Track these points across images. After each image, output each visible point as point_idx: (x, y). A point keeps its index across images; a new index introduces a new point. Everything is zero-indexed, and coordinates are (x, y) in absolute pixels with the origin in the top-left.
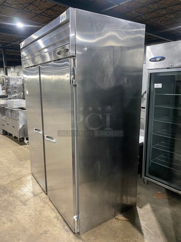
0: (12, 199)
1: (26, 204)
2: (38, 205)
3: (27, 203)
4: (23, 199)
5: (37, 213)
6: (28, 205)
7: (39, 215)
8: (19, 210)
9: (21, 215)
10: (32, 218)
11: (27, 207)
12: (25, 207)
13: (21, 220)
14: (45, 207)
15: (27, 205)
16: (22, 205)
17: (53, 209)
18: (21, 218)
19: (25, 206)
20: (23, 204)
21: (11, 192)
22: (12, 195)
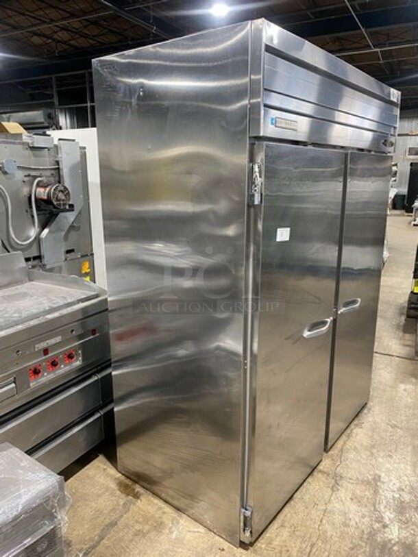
0: (388, 513)
1: (374, 479)
2: (359, 458)
3: (370, 477)
4: (367, 493)
5: (374, 451)
6: (371, 473)
7: (376, 447)
8: (398, 479)
9: (401, 469)
10: (390, 451)
11: (377, 472)
12: (383, 475)
13: (408, 463)
14: (353, 448)
15: (376, 474)
16: (383, 483)
17: (349, 437)
18: (407, 464)
19: (379, 477)
20: (379, 484)
21: (372, 534)
22: (377, 526)
